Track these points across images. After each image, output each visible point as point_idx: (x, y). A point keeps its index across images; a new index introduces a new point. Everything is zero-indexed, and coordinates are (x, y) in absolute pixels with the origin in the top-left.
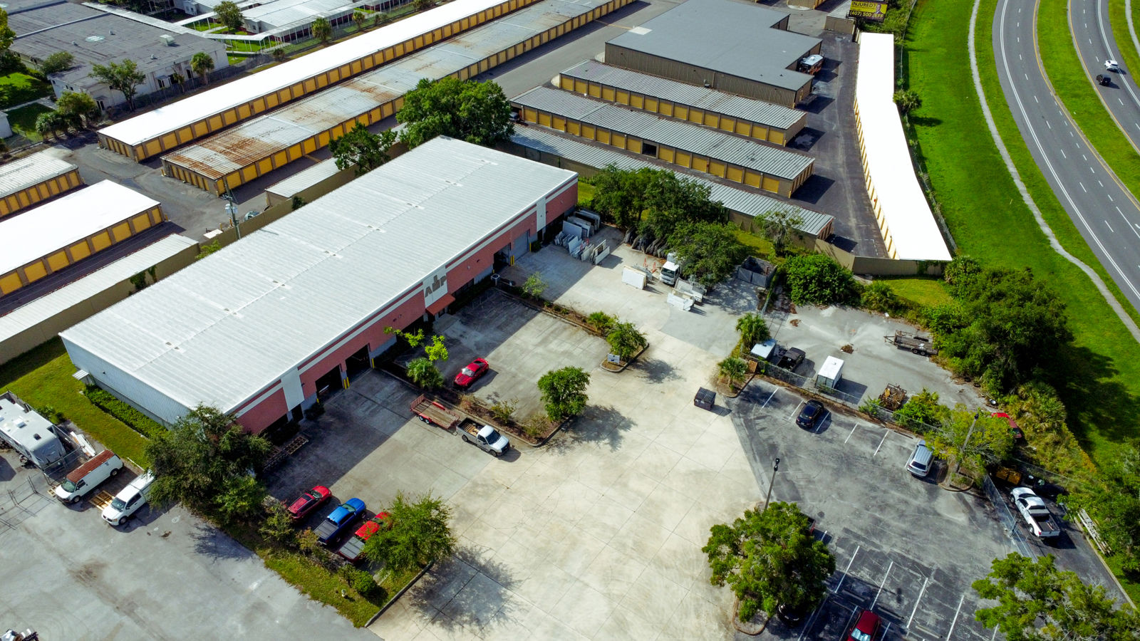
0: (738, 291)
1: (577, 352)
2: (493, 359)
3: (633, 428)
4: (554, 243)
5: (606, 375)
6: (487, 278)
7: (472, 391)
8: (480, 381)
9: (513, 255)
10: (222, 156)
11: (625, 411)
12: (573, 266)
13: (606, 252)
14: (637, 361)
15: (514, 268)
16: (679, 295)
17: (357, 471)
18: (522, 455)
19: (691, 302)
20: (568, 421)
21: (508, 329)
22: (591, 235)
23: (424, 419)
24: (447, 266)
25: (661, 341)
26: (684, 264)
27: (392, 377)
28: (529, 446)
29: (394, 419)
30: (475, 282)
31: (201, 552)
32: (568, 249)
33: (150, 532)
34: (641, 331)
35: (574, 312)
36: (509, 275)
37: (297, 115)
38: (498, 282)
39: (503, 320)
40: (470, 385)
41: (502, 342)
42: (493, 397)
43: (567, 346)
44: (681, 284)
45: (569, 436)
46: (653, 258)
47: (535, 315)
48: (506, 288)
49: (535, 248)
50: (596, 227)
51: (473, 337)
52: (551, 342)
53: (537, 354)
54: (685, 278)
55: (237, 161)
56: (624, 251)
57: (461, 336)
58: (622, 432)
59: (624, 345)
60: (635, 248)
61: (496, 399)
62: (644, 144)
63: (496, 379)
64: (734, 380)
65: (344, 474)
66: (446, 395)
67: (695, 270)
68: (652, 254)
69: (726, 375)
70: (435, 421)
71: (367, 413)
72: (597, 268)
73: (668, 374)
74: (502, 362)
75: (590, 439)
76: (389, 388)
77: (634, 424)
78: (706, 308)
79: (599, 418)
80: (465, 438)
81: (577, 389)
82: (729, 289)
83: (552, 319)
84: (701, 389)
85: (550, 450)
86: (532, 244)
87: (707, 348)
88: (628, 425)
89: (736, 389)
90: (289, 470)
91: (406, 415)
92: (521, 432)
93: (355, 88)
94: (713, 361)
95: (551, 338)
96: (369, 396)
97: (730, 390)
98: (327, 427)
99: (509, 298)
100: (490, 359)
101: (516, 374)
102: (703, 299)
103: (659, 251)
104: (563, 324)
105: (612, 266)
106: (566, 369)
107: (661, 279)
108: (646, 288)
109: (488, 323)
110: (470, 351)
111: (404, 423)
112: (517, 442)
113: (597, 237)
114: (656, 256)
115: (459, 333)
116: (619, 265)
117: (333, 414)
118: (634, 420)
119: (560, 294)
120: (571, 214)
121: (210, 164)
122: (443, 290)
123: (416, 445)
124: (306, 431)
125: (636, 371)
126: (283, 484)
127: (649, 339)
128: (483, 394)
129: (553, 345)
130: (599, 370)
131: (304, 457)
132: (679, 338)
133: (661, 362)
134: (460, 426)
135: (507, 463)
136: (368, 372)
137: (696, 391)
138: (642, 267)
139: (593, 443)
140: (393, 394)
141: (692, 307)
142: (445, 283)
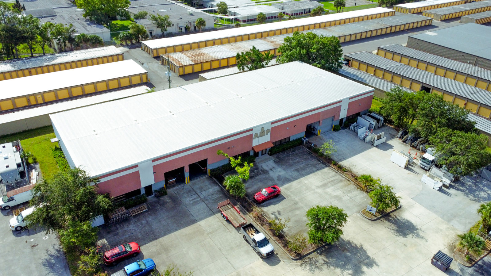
0: (481, 186)
1: (346, 198)
2: (286, 189)
3: (375, 267)
4: (350, 129)
5: (363, 220)
6: (299, 139)
7: (264, 206)
8: (271, 201)
9: (320, 129)
10: (188, 58)
11: (371, 252)
12: (358, 144)
13: (383, 140)
14: (390, 216)
15: (320, 138)
16: (432, 177)
17: (165, 240)
18: (281, 262)
19: (440, 184)
20: (324, 246)
21: (302, 172)
22: (375, 129)
23: (224, 216)
24: (272, 123)
25: (412, 206)
26: (440, 157)
27: (217, 184)
28: (289, 258)
29: (206, 211)
30: (291, 140)
31: (44, 265)
32: (357, 134)
33: (28, 241)
34: (397, 195)
35: (351, 172)
36: (313, 141)
37: (232, 47)
38: (306, 143)
39: (301, 166)
40: (263, 201)
41: (296, 179)
42: (277, 214)
43: (339, 193)
44: (434, 170)
45: (321, 258)
46: (416, 150)
47: (323, 168)
48: (310, 148)
49: (336, 129)
50: (380, 124)
51: (278, 172)
52: (329, 187)
53: (317, 193)
54: (439, 166)
55: (193, 61)
56: (396, 143)
57: (271, 169)
58: (365, 268)
59: (381, 201)
60: (404, 142)
61: (278, 216)
62: (422, 86)
63: (283, 202)
64: (470, 253)
65: (156, 239)
66: (245, 204)
67: (448, 162)
68: (416, 148)
69: (464, 246)
70: (230, 219)
71: (191, 202)
72: (374, 148)
73: (412, 232)
74: (291, 192)
75: (337, 266)
76: (212, 189)
77: (377, 265)
78: (452, 191)
79: (349, 251)
80: (244, 237)
81: (335, 224)
82: (473, 183)
83: (334, 173)
84: (439, 252)
85: (304, 266)
86: (335, 126)
87: (449, 220)
88: (371, 263)
89: (470, 260)
90: (125, 225)
91: (215, 211)
92: (286, 244)
93: (266, 40)
94: (452, 232)
95: (329, 185)
96: (198, 191)
97: (466, 259)
98: (163, 204)
99: (310, 154)
100: (283, 189)
101: (298, 203)
102: (450, 185)
103: (421, 146)
104: (341, 178)
105: (385, 150)
106: (331, 207)
107: (419, 164)
108: (406, 168)
109: (291, 165)
110: (273, 180)
111: (211, 215)
112: (280, 251)
113: (379, 131)
114: (419, 149)
115: (271, 167)
116: (390, 150)
117: (171, 198)
118: (377, 261)
119: (345, 159)
120: (365, 114)
121: (180, 60)
122: (267, 138)
123: (211, 233)
124: (150, 204)
125: (387, 223)
126: (117, 234)
127: (402, 202)
128: (270, 210)
129: (330, 190)
130: (358, 215)
131: (139, 220)
132: (426, 207)
133: (408, 221)
134: (244, 228)
135: (268, 265)
136: (204, 177)
137: (435, 252)
138: (406, 153)
139: (338, 270)
140: (213, 194)
141: (440, 188)
142: (269, 134)
